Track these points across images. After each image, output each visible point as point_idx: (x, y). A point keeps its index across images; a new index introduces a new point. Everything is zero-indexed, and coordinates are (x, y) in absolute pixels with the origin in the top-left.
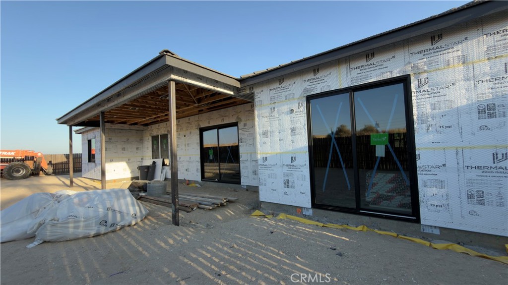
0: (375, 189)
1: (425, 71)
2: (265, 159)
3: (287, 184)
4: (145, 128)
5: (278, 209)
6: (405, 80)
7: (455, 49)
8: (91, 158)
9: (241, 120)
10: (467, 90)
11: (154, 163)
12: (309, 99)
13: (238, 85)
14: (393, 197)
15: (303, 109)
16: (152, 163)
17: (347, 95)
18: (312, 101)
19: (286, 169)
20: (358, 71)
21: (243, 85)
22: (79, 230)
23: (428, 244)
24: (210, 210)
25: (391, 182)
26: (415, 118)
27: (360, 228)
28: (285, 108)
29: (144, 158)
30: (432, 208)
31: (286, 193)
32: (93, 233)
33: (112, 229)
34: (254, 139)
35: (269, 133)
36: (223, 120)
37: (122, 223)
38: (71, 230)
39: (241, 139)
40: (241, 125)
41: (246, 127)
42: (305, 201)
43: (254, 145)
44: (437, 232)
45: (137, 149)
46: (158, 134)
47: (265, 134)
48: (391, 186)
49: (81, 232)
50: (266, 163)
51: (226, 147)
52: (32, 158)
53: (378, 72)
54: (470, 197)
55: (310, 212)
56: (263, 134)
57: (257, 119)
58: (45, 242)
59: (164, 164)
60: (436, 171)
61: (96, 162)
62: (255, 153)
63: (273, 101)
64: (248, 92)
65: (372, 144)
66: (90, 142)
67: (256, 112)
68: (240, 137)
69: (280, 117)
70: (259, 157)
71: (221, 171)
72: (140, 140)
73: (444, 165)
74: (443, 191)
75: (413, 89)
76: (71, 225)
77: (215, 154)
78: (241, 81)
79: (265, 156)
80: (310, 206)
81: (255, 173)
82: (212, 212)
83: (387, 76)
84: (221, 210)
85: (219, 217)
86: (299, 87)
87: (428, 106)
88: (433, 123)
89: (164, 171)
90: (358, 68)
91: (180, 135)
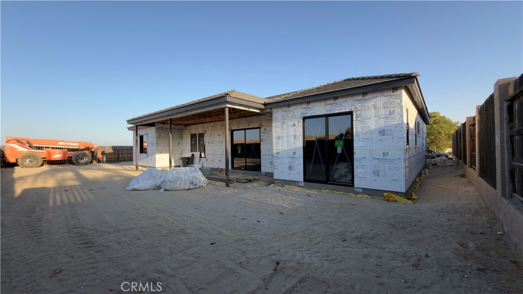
0: (339, 172)
1: (359, 110)
2: (278, 153)
3: (290, 168)
4: (185, 127)
5: (285, 182)
6: (351, 113)
7: (372, 101)
8: (143, 150)
9: (263, 126)
10: (375, 121)
11: (193, 155)
12: (304, 119)
13: (263, 107)
14: (347, 176)
15: (301, 124)
16: (191, 155)
17: (324, 118)
18: (306, 120)
19: (290, 159)
20: (330, 106)
21: (266, 107)
22: (181, 186)
23: (355, 195)
24: (243, 182)
25: (347, 167)
26: (354, 133)
27: (327, 191)
28: (291, 123)
29: (184, 151)
30: (359, 179)
31: (289, 174)
32: (187, 187)
33: (194, 187)
34: (271, 140)
35: (281, 138)
36: (249, 125)
37: (199, 185)
38: (178, 185)
39: (262, 139)
40: (262, 130)
41: (266, 131)
42: (300, 178)
43: (271, 144)
44: (361, 190)
45: (179, 144)
46: (196, 133)
47: (278, 138)
48: (346, 170)
49: (182, 187)
50: (278, 156)
51: (250, 144)
52: (88, 149)
53: (339, 108)
54: (374, 173)
55: (303, 184)
56: (277, 138)
57: (274, 128)
58: (166, 190)
59: (201, 157)
60: (362, 160)
61: (148, 153)
62: (272, 149)
63: (284, 118)
64: (269, 111)
65: (336, 146)
66: (141, 137)
67: (273, 124)
68: (261, 138)
69: (288, 128)
70: (274, 151)
71: (247, 164)
72: (181, 137)
73: (365, 158)
74: (364, 170)
75: (354, 119)
76: (178, 183)
77: (242, 150)
78: (265, 104)
79: (278, 151)
80: (303, 181)
81: (271, 163)
82: (245, 184)
83: (343, 111)
84: (250, 183)
85: (250, 186)
86: (299, 111)
87: (360, 128)
88: (362, 137)
89: (201, 162)
90: (330, 104)
91: (214, 134)
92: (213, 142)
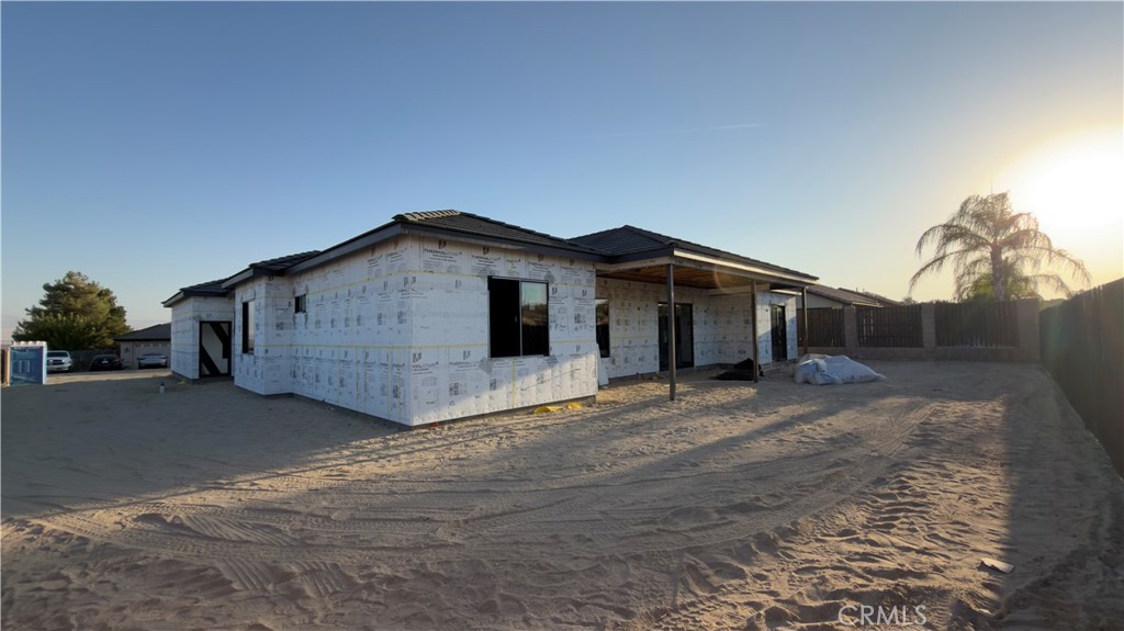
91: (630, 305)
92: (626, 321)
